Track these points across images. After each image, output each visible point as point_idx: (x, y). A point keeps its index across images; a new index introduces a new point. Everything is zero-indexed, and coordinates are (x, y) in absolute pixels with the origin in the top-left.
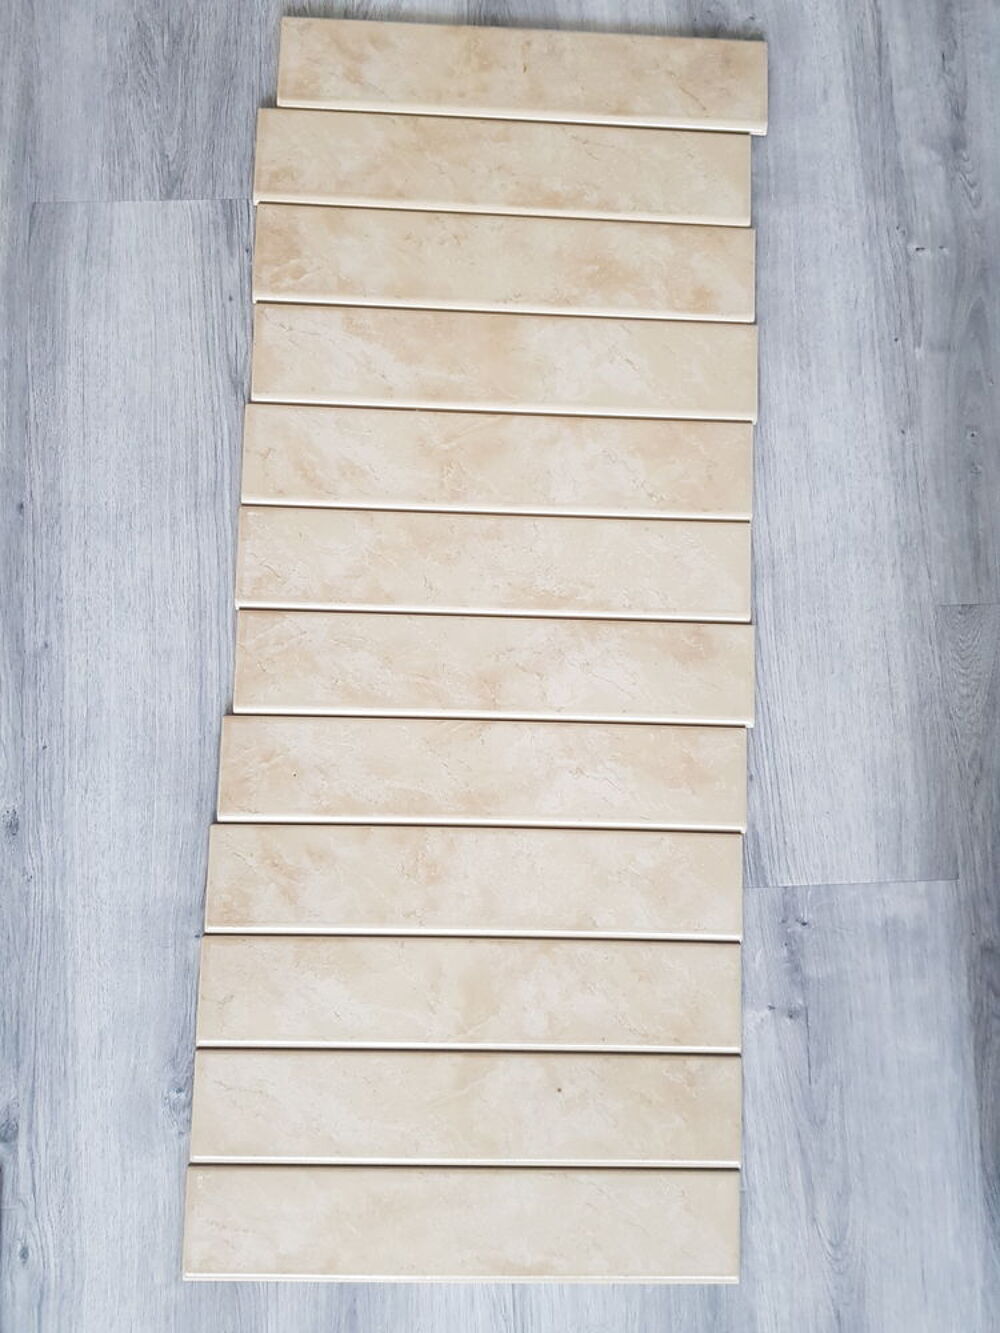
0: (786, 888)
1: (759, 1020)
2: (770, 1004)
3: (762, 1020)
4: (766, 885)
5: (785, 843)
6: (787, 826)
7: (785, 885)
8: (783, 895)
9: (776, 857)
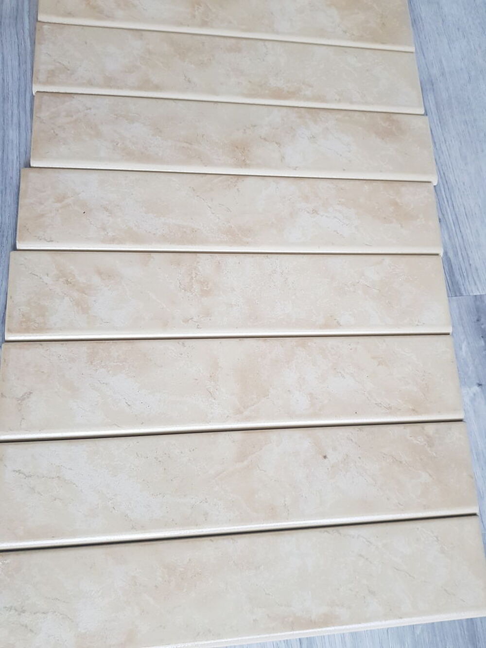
0: (476, 296)
1: (472, 395)
2: (478, 382)
3: (474, 394)
4: (461, 295)
5: (470, 265)
6: (469, 253)
7: (475, 294)
8: (475, 301)
9: (465, 274)
